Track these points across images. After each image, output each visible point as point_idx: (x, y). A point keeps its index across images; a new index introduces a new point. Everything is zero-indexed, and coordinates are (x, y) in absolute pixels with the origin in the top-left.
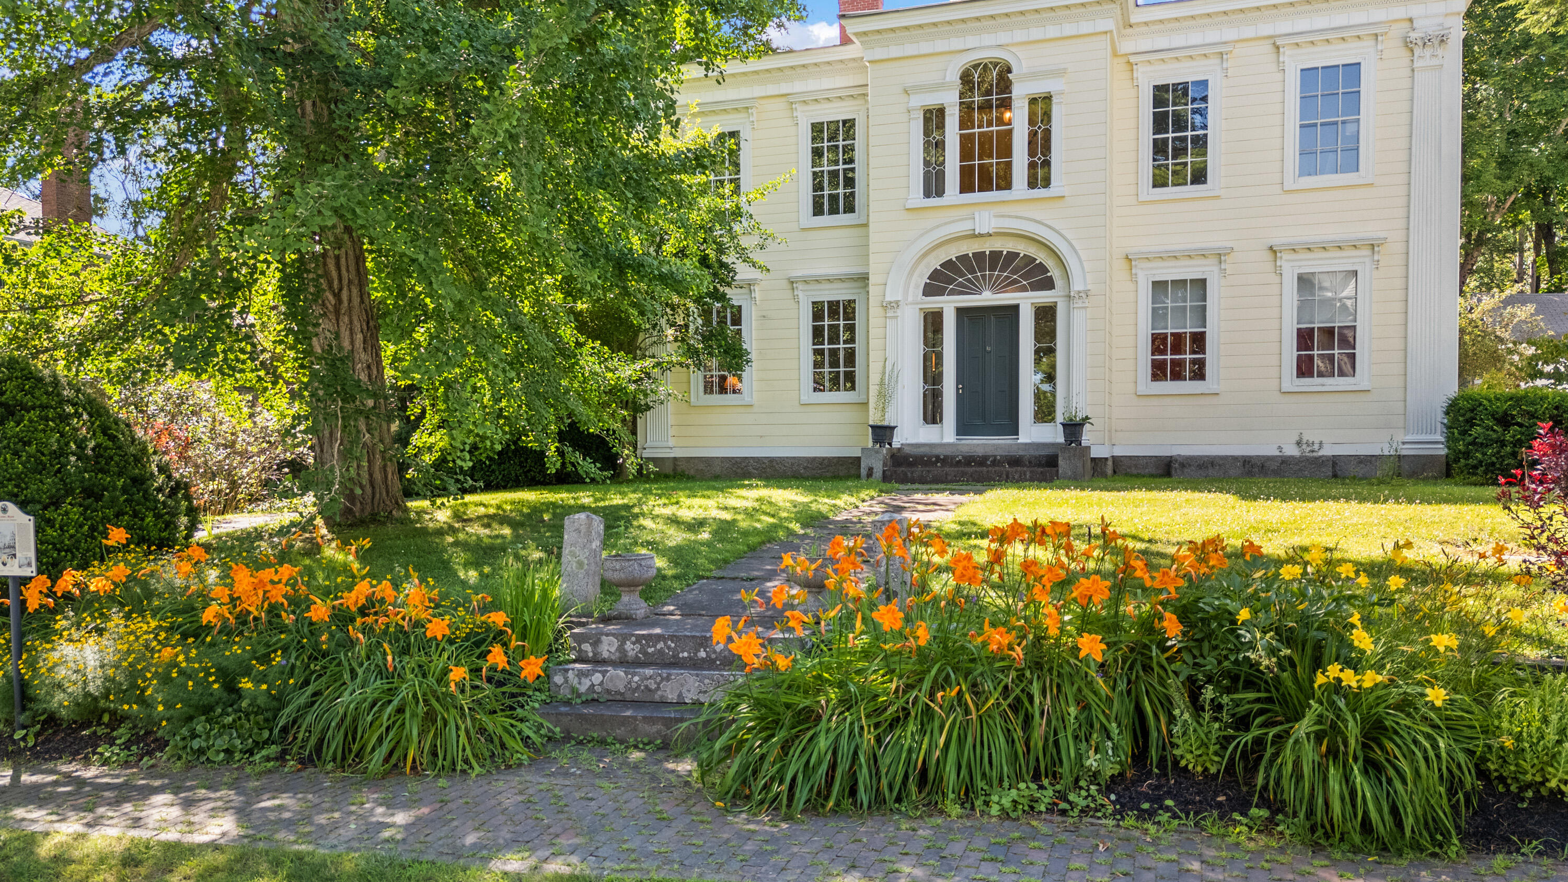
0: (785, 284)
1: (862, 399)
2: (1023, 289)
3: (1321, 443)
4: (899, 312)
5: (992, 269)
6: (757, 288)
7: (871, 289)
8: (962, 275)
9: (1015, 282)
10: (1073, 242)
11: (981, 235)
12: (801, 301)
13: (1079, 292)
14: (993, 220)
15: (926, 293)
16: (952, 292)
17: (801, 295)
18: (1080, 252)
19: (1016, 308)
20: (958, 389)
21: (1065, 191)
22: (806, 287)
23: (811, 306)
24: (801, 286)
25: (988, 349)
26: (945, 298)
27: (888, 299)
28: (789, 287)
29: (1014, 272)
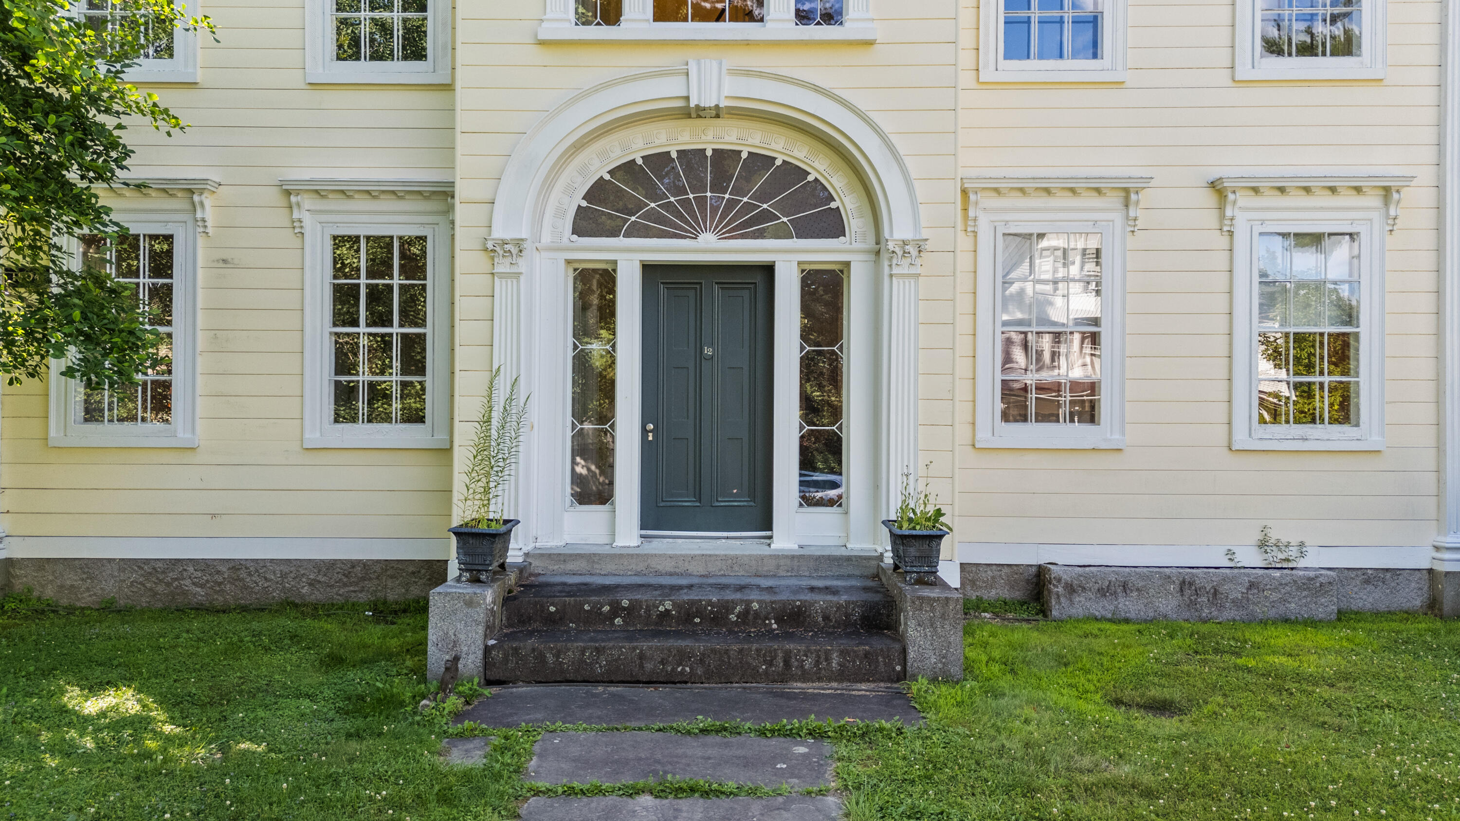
0: (274, 196)
1: (439, 439)
2: (781, 233)
3: (1302, 545)
4: (522, 265)
5: (719, 186)
6: (208, 201)
7: (461, 213)
8: (654, 196)
9: (766, 216)
10: (894, 139)
11: (699, 113)
12: (307, 231)
13: (905, 243)
14: (727, 80)
15: (579, 230)
16: (635, 231)
17: (308, 220)
18: (908, 162)
19: (768, 270)
20: (644, 431)
21: (876, 31)
22: (321, 205)
23: (329, 244)
24: (308, 202)
25: (708, 351)
26: (621, 241)
27: (498, 233)
28: (281, 201)
29: (762, 196)
